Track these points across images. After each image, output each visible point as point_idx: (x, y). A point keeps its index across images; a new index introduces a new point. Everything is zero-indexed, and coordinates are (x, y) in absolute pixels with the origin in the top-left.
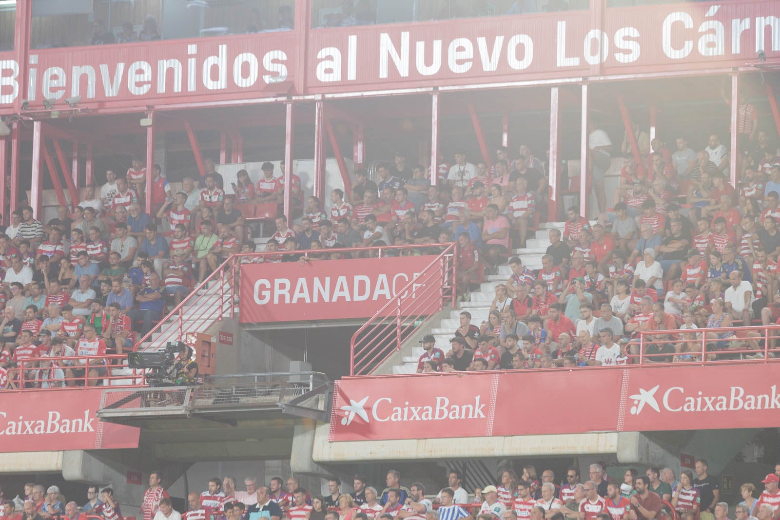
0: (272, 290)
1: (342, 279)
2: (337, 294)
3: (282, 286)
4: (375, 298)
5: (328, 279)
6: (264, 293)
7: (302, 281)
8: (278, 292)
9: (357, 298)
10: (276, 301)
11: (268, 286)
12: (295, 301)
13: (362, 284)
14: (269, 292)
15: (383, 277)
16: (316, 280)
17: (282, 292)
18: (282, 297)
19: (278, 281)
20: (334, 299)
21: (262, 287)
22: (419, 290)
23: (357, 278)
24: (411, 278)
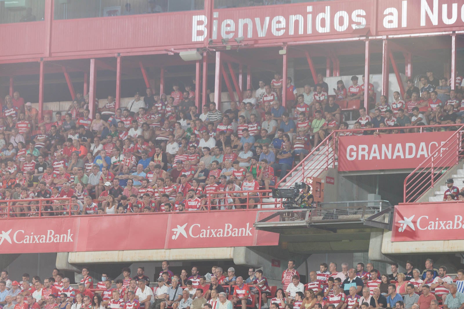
0: (357, 152)
1: (399, 145)
2: (396, 154)
3: (363, 149)
4: (418, 156)
5: (390, 145)
6: (353, 153)
7: (375, 146)
8: (361, 153)
9: (408, 156)
10: (360, 158)
11: (355, 149)
12: (371, 158)
13: (411, 148)
14: (356, 153)
15: (423, 144)
16: (384, 146)
17: (363, 153)
18: (363, 156)
19: (361, 147)
20: (394, 157)
21: (352, 150)
22: (444, 152)
23: (408, 145)
24: (439, 145)
